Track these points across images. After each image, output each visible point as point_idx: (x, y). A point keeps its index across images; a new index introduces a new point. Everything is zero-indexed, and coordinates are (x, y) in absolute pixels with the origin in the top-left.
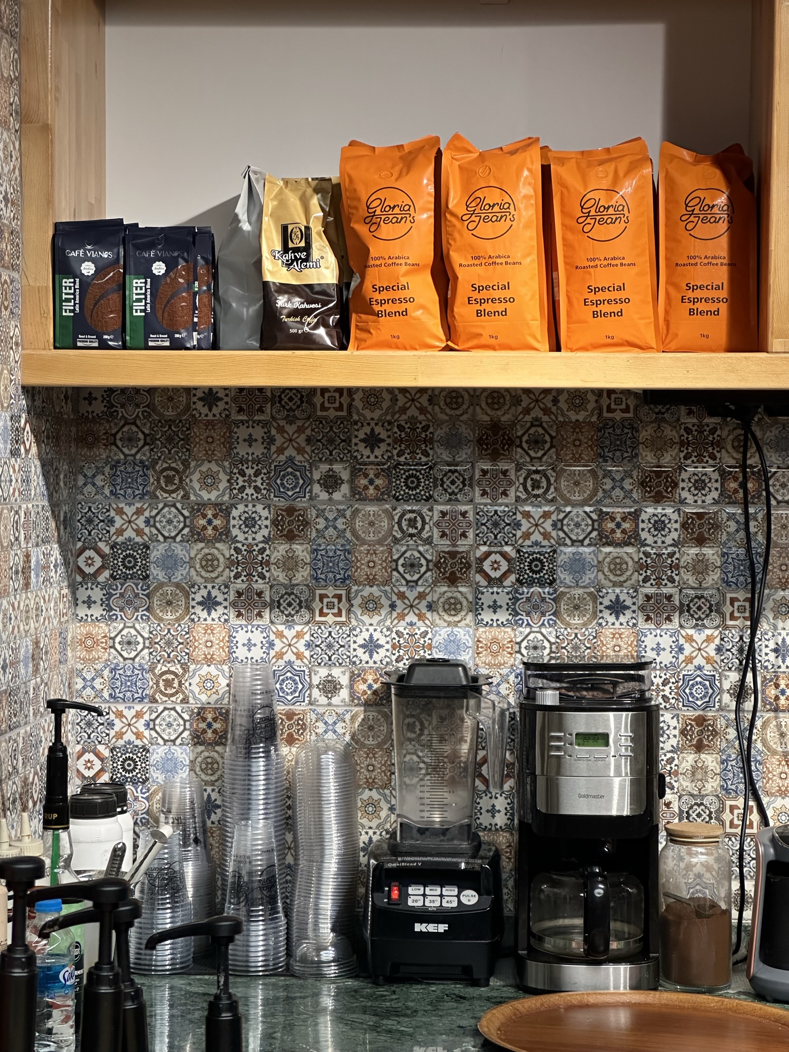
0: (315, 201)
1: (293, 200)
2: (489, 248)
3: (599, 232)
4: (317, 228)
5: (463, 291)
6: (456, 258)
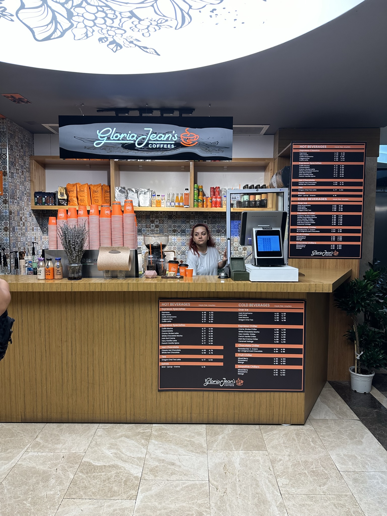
0: (64, 190)
1: (62, 190)
2: (82, 195)
3: (95, 193)
4: (64, 193)
5: (79, 200)
6: (78, 196)
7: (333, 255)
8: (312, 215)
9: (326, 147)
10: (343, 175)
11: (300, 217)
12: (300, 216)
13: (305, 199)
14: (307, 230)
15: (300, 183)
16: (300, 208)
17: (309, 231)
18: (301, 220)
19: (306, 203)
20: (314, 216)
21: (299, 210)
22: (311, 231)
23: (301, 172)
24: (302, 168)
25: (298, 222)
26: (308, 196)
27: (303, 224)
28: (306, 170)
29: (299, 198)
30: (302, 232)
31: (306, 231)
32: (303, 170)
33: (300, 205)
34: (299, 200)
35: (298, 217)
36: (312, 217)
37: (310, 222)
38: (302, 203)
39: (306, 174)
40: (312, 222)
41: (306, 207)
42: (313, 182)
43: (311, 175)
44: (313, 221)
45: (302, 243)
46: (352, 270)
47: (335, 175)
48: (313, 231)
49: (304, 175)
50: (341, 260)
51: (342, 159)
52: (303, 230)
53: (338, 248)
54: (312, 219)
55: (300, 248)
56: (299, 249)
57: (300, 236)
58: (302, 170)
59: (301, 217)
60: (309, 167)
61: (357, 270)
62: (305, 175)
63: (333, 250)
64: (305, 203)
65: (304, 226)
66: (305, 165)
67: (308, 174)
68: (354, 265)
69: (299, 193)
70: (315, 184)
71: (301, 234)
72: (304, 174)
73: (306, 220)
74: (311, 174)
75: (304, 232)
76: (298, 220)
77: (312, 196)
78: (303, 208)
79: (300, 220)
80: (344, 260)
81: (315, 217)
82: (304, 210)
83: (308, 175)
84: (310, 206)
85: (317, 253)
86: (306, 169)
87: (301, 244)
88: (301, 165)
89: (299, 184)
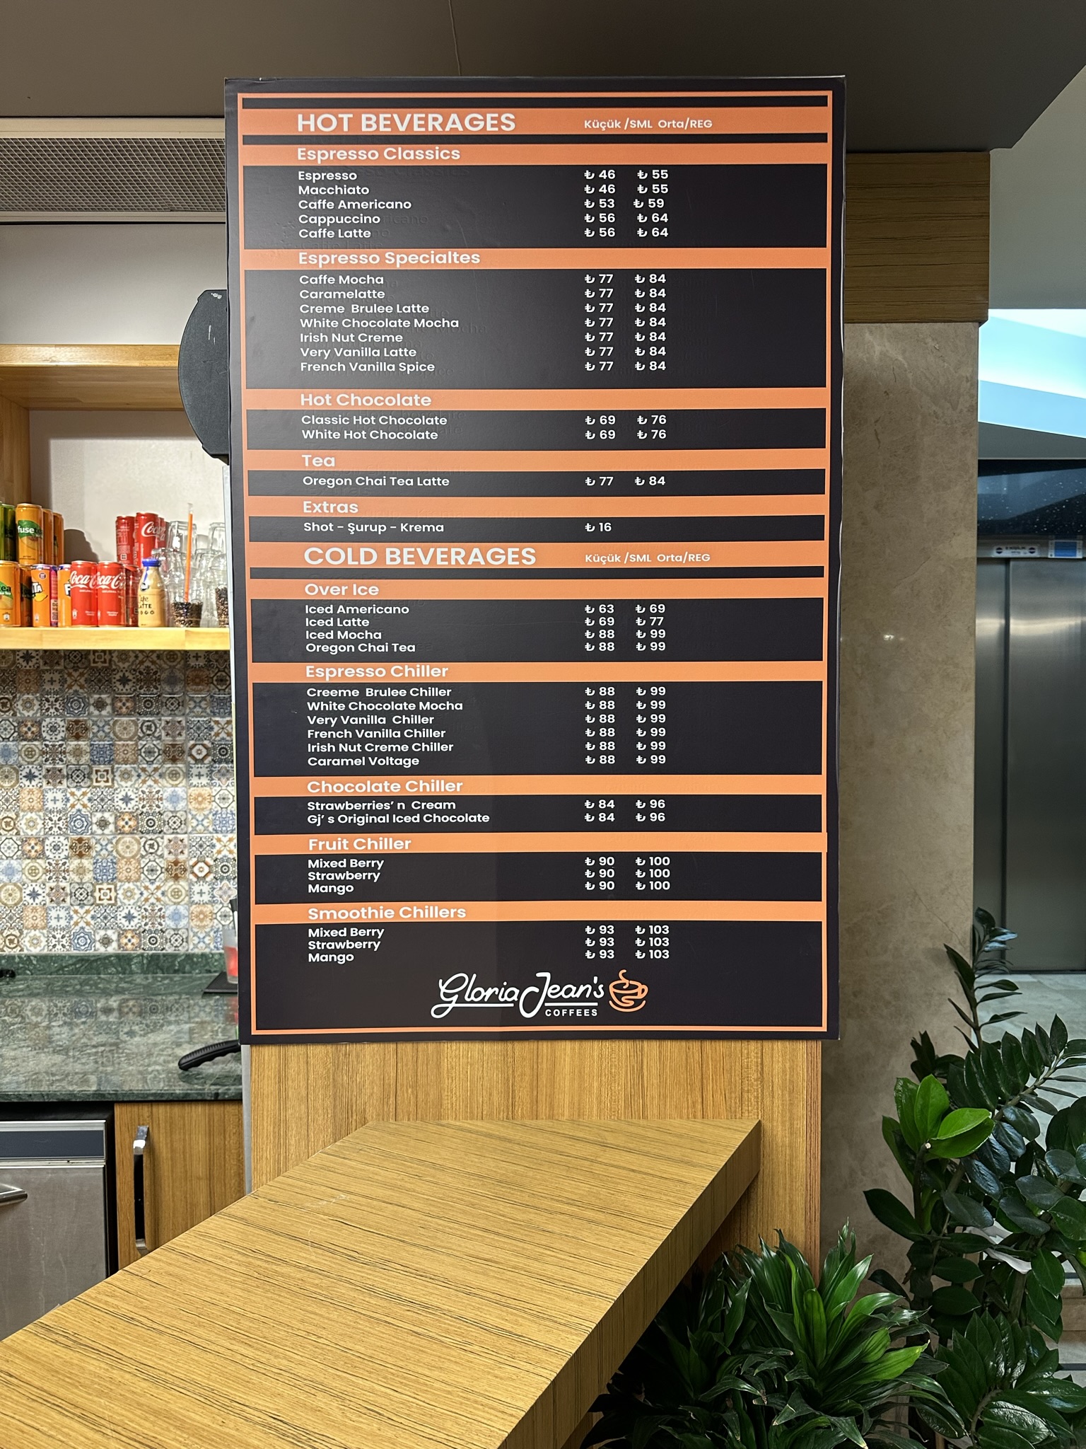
7: (606, 1013)
8: (426, 686)
9: (510, 128)
10: (658, 359)
11: (327, 700)
12: (325, 693)
13: (366, 556)
14: (393, 811)
15: (315, 420)
16: (325, 629)
17: (407, 819)
18: (339, 726)
19: (373, 590)
20: (442, 693)
21: (317, 642)
22: (422, 812)
23: (316, 331)
24: (322, 302)
25: (313, 741)
26: (380, 529)
27: (357, 762)
28: (360, 317)
29: (315, 548)
30: (352, 829)
31: (383, 812)
32: (332, 316)
33: (325, 603)
34: (317, 563)
35: (312, 706)
36: (425, 699)
37: (409, 742)
38: (336, 590)
39: (357, 345)
40: (428, 741)
41: (377, 622)
42: (418, 414)
43: (396, 360)
44: (436, 734)
45: (355, 919)
46: (767, 1125)
47: (592, 360)
48: (441, 813)
49: (343, 359)
50: (669, 1045)
51: (648, 226)
52: (357, 806)
53: (645, 949)
54: (425, 720)
55: (342, 959)
56: (334, 963)
57: (338, 857)
58: (319, 317)
59: (338, 700)
60: (377, 288)
61: (801, 1125)
62: (350, 353)
63: (607, 972)
64: (360, 590)
65: (369, 779)
66: (344, 273)
67: (373, 345)
68: (778, 1092)
69: (309, 507)
70: (434, 436)
71: (339, 844)
72: (339, 345)
73: (377, 727)
74: (398, 352)
75: (371, 829)
76: (317, 727)
77: (417, 528)
78: (350, 629)
79: (326, 727)
80: (695, 1045)
81: (452, 698)
82: (356, 642)
83: (371, 360)
84: (405, 610)
85: (480, 996)
86: (355, 309)
87: (349, 926)
88: (316, 273)
89: (307, 435)
